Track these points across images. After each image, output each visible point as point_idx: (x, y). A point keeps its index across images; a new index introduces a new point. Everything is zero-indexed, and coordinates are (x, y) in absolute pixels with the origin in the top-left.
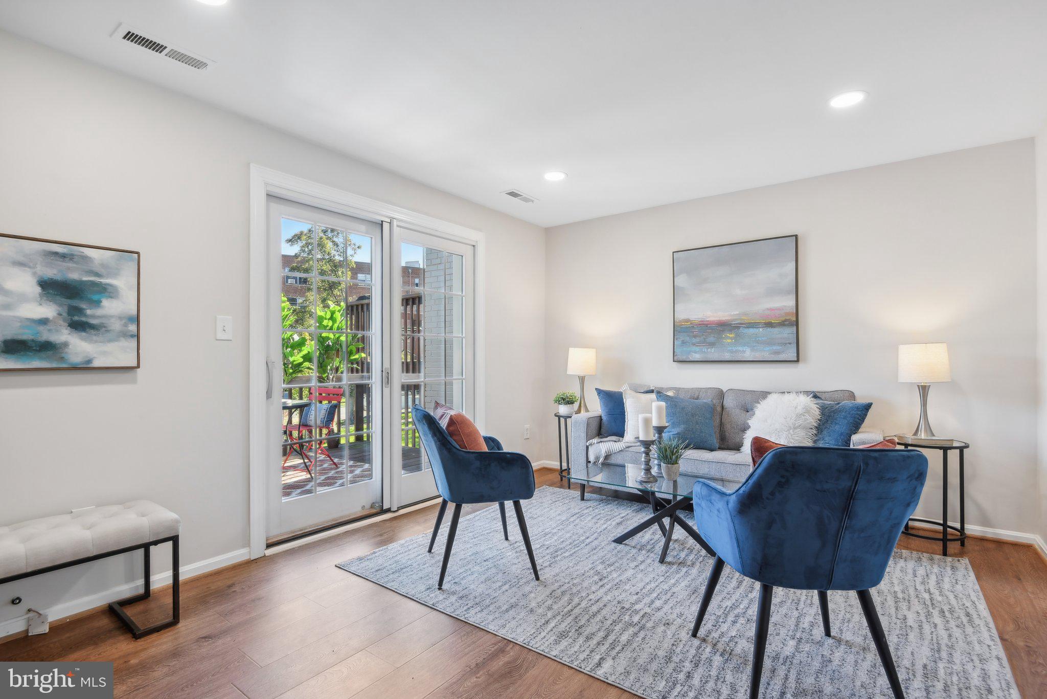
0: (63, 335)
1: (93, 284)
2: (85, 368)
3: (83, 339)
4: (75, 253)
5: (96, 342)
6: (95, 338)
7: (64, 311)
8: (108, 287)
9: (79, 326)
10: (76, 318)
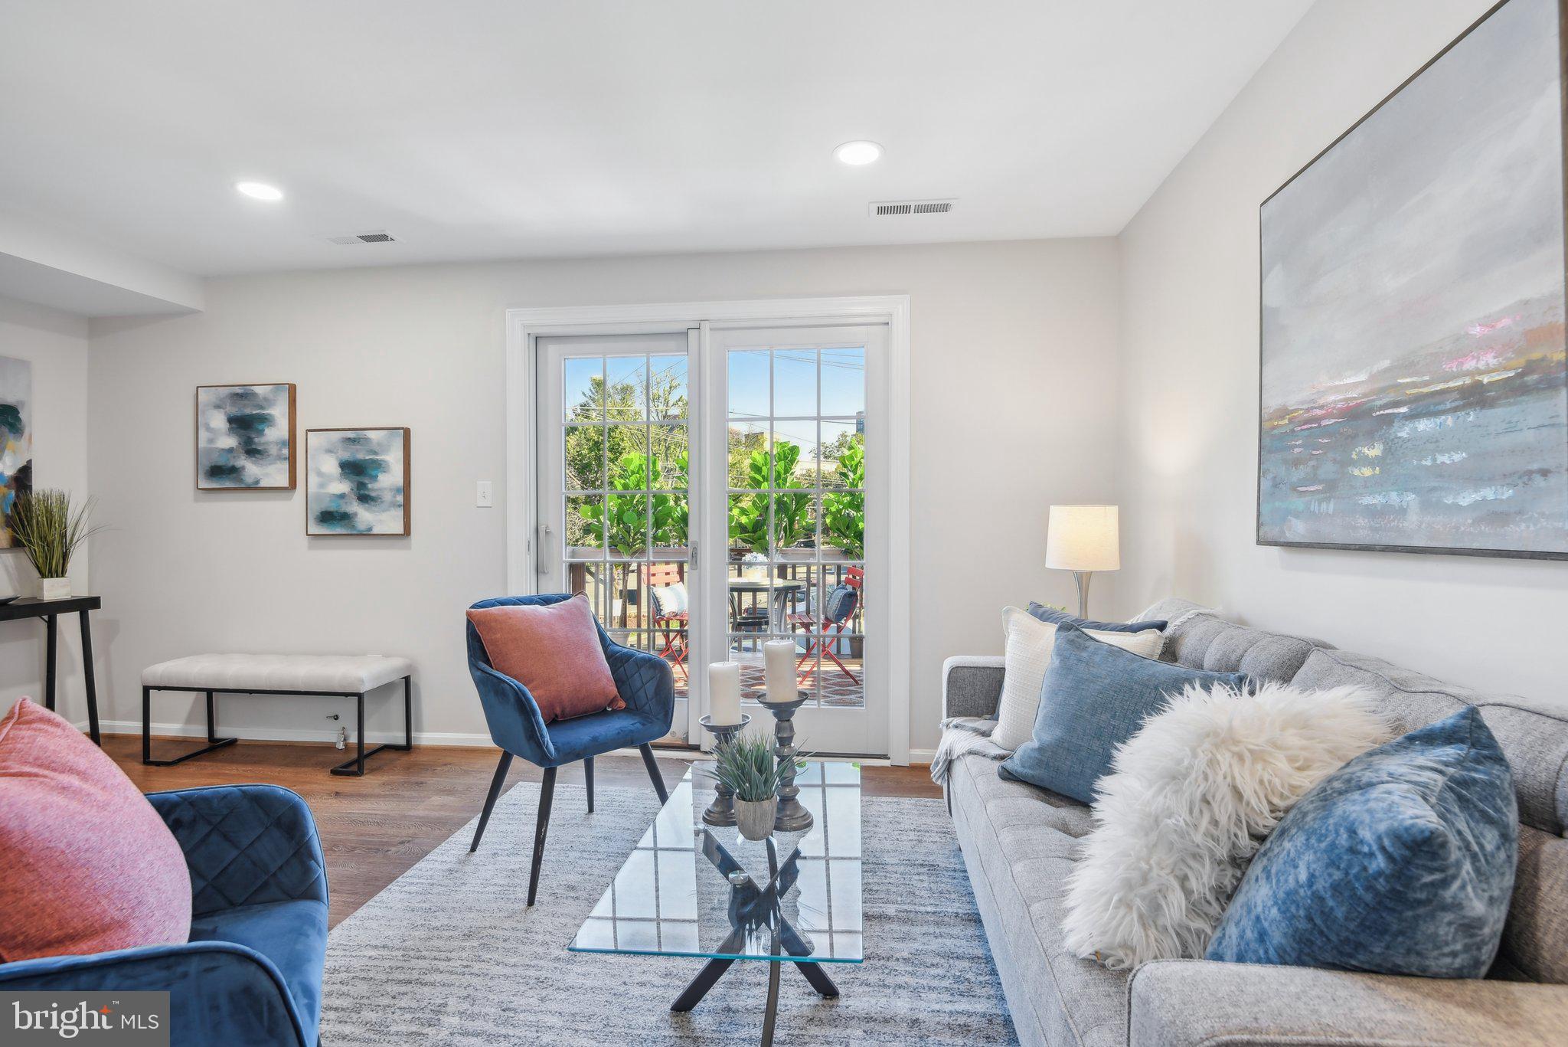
0: (354, 507)
1: (374, 461)
2: (367, 535)
3: (367, 510)
4: (361, 437)
5: (374, 512)
6: (373, 508)
7: (354, 486)
8: (382, 463)
9: (364, 498)
10: (362, 492)
